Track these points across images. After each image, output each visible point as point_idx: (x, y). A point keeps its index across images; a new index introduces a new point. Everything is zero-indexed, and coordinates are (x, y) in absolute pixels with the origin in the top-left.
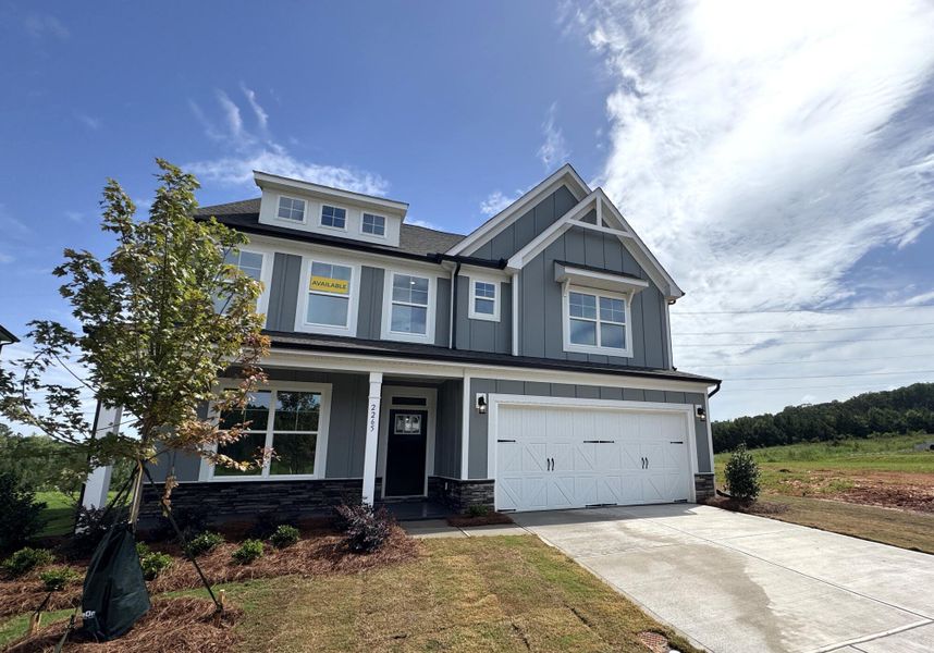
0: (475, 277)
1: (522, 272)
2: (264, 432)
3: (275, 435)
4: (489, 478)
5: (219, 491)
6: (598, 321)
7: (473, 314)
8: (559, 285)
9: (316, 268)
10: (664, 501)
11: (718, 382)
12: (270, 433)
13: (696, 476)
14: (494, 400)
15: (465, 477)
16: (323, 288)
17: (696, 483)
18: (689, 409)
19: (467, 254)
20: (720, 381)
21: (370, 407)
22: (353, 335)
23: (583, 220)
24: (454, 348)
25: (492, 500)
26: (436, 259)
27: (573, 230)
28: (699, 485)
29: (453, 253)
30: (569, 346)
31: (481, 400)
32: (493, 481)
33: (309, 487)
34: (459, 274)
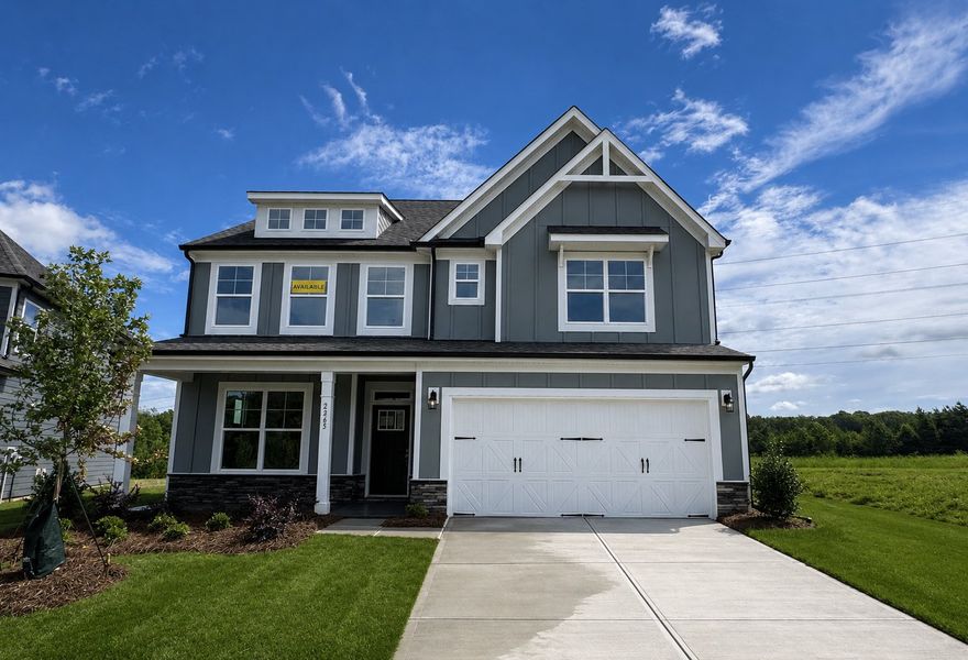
0: (456, 260)
1: (506, 247)
2: (257, 430)
3: (267, 432)
4: (442, 478)
5: (224, 482)
6: (606, 291)
7: (453, 299)
8: (555, 254)
9: (298, 274)
10: (670, 515)
11: (750, 359)
12: (262, 430)
13: (718, 483)
14: (449, 395)
15: (416, 477)
16: (306, 290)
17: (718, 494)
18: (711, 397)
19: (447, 236)
20: (753, 358)
21: (322, 407)
22: (330, 333)
23: (586, 173)
24: (431, 339)
25: (444, 502)
26: (412, 247)
27: (573, 188)
28: (722, 497)
29: (427, 238)
30: (565, 325)
31: (434, 394)
32: (445, 482)
33: (294, 481)
34: (437, 259)
